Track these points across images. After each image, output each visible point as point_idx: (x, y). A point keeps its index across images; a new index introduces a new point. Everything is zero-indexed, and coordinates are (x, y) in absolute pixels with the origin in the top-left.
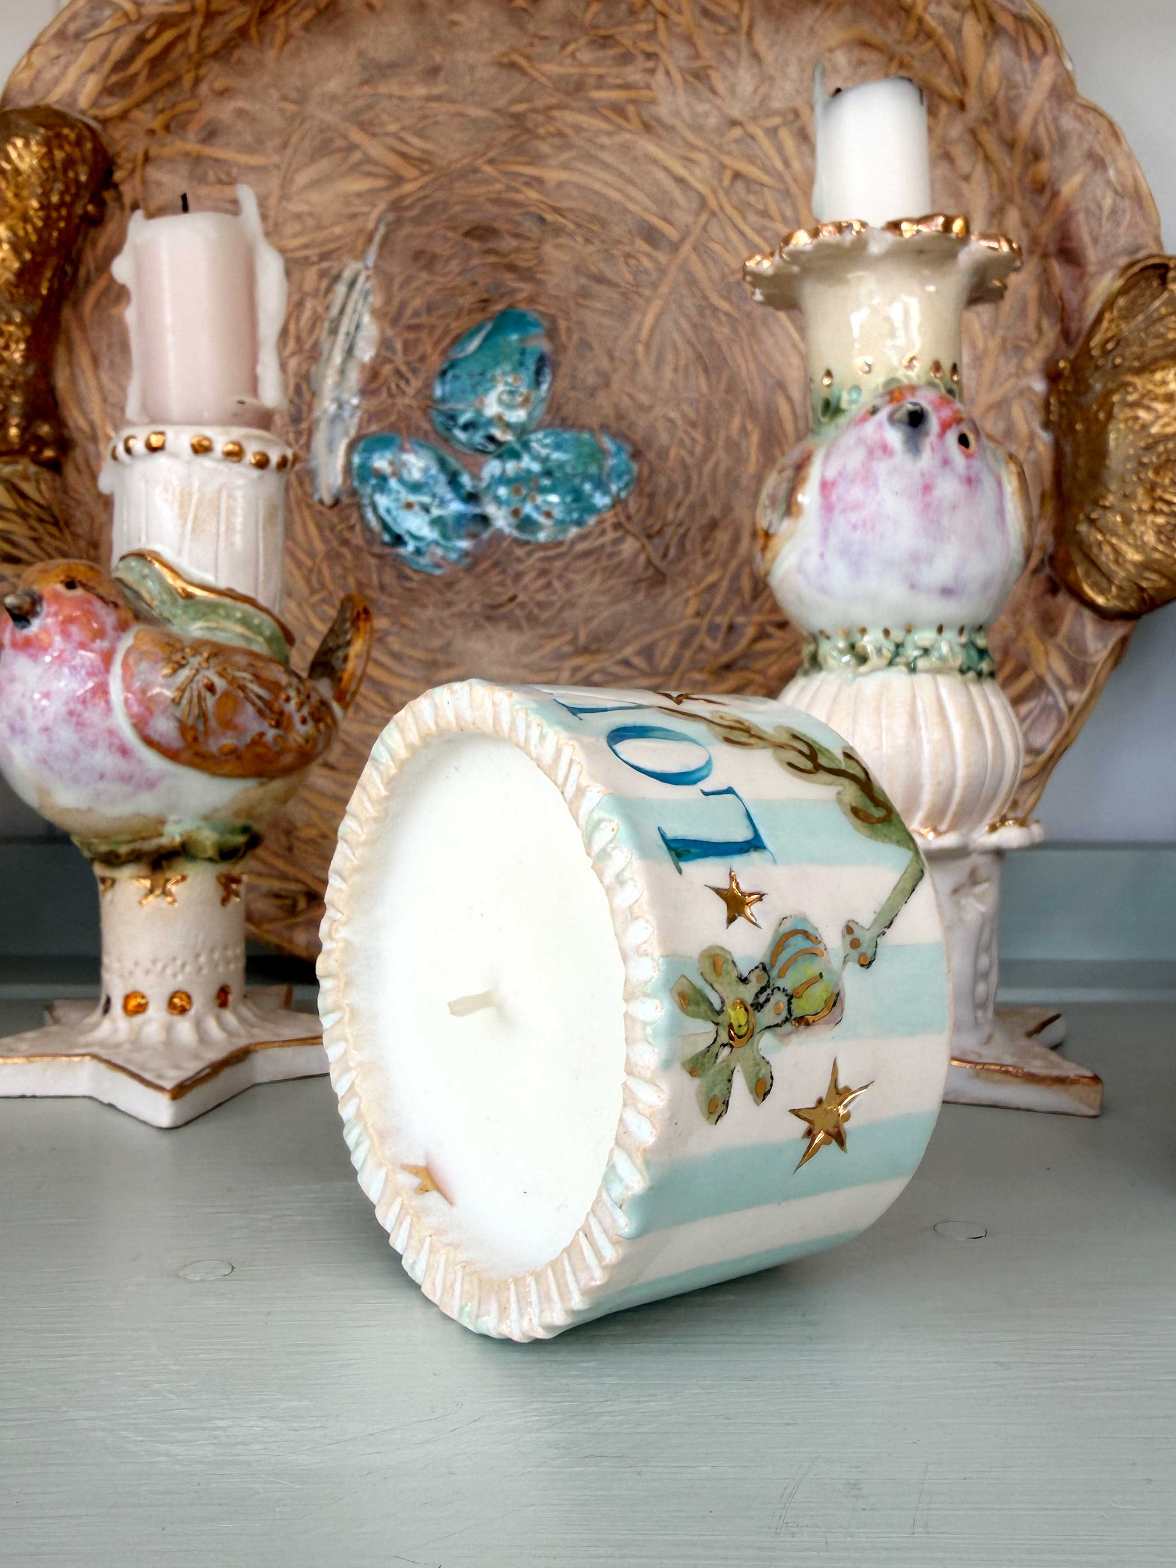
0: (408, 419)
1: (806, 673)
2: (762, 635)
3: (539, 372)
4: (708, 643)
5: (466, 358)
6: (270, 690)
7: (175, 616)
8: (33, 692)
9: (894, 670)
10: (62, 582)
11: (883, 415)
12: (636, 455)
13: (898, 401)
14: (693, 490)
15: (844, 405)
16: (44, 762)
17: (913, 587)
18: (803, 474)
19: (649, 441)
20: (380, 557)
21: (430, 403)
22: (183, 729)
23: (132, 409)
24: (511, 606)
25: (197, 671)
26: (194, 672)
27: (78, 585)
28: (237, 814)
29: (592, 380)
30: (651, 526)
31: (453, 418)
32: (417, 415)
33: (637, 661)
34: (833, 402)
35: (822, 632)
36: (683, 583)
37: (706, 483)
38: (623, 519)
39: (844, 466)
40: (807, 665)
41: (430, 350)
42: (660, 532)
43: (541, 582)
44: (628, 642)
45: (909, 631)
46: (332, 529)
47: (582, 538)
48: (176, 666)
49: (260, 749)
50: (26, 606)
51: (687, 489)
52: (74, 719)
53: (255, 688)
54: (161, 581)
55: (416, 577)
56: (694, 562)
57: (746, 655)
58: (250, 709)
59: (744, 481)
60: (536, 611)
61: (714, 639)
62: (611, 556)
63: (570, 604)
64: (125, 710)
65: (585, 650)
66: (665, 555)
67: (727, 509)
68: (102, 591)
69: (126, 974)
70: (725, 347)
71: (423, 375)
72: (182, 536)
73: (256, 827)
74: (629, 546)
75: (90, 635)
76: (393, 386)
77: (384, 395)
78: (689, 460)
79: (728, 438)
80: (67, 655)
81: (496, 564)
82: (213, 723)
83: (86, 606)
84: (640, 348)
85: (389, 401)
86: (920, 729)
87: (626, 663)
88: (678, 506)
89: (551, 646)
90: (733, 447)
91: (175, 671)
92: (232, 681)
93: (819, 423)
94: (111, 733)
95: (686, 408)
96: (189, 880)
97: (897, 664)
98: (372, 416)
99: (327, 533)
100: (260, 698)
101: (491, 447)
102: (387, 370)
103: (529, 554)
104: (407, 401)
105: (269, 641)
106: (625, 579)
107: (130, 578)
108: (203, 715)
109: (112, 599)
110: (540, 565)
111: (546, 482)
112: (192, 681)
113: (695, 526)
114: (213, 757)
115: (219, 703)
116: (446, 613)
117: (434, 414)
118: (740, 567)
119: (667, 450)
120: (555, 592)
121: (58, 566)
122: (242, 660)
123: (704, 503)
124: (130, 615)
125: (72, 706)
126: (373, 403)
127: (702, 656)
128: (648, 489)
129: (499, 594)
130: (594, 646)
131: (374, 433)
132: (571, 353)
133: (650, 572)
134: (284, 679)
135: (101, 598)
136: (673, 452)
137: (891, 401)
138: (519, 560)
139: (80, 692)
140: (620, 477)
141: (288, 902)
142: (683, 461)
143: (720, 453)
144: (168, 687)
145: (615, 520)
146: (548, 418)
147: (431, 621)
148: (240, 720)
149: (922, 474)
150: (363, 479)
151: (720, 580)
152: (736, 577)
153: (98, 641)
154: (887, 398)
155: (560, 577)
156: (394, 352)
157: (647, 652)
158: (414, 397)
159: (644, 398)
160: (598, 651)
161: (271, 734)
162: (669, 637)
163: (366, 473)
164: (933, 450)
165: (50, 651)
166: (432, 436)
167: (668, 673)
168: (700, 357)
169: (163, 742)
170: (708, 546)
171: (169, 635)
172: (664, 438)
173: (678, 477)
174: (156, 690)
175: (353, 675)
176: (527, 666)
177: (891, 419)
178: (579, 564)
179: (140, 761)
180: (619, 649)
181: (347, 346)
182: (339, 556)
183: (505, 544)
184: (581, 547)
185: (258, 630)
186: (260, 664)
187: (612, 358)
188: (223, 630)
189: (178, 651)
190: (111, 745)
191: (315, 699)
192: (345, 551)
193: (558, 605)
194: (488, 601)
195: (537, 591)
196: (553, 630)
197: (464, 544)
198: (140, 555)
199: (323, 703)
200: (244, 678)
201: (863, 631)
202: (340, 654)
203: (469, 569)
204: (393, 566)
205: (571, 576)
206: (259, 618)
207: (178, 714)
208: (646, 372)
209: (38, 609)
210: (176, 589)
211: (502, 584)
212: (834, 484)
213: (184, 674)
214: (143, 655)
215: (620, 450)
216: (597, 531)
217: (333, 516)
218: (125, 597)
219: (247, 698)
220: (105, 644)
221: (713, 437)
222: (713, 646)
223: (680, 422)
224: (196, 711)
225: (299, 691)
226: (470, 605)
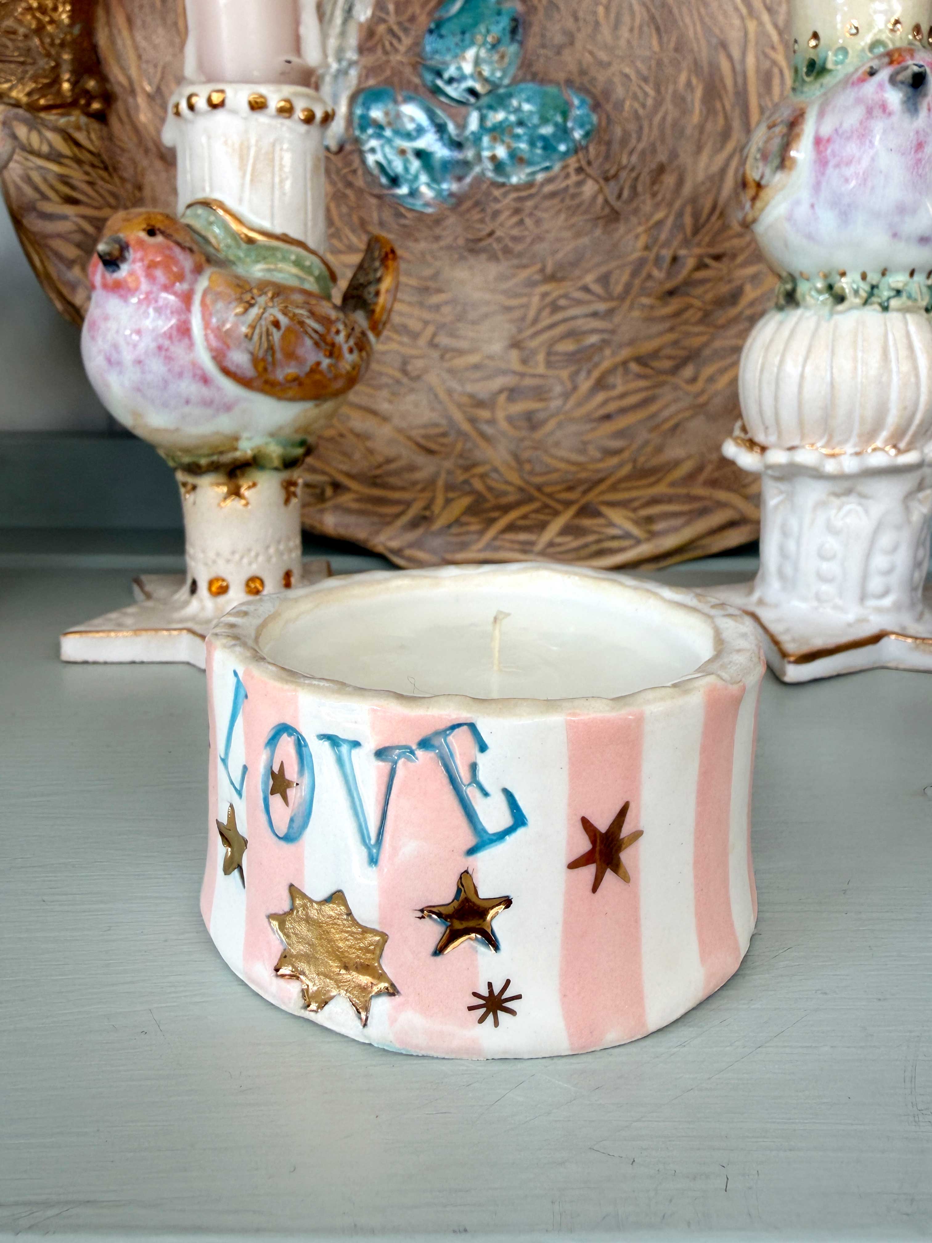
0: (401, 73)
1: (780, 308)
2: (701, 266)
3: (514, 31)
4: (656, 273)
5: (450, 19)
6: (323, 325)
7: (239, 259)
8: (125, 329)
9: (868, 308)
10: (144, 230)
11: (884, 75)
12: (596, 106)
13: (899, 63)
14: (645, 138)
15: (830, 65)
16: (138, 390)
17: (895, 235)
18: (797, 130)
19: (607, 94)
20: (379, 197)
21: (419, 60)
22: (255, 361)
23: (190, 68)
24: (490, 240)
25: (265, 309)
26: (261, 310)
27: (158, 232)
28: (296, 431)
29: (559, 39)
30: (608, 171)
31: (439, 74)
32: (408, 71)
33: (597, 289)
34: (819, 62)
35: (801, 274)
36: (634, 220)
37: (655, 132)
38: (584, 163)
39: (841, 124)
40: (782, 301)
41: (418, 11)
42: (616, 176)
43: (515, 219)
44: (588, 271)
45: (884, 274)
46: (338, 171)
47: (549, 181)
48: (247, 305)
49: (317, 377)
50: (116, 253)
51: (639, 139)
52: (163, 353)
53: (312, 323)
54: (226, 227)
55: (409, 215)
56: (644, 202)
57: (689, 283)
58: (309, 342)
59: (689, 131)
60: (510, 244)
61: (660, 269)
62: (574, 196)
63: (539, 239)
64: (205, 344)
65: (552, 278)
66: (619, 196)
67: (674, 155)
68: (179, 237)
69: (210, 563)
70: (675, 11)
71: (413, 33)
72: (243, 185)
73: (311, 440)
74: (589, 188)
75: (172, 278)
76: (387, 44)
77: (379, 52)
78: (641, 111)
79: (675, 92)
80: (151, 296)
81: (477, 204)
82: (279, 355)
83: (167, 252)
84: (601, 10)
85: (384, 58)
86: (891, 361)
87: (586, 289)
88: (631, 153)
89: (524, 274)
90: (680, 101)
91: (246, 310)
92: (293, 317)
93: (804, 81)
94: (195, 365)
95: (639, 64)
96: (259, 486)
97: (871, 304)
98: (370, 71)
99: (334, 176)
100: (316, 332)
101: (472, 100)
102: (381, 29)
103: (505, 195)
104: (399, 58)
105: (318, 279)
106: (586, 217)
107: (198, 224)
108: (271, 348)
109: (187, 245)
110: (514, 205)
111: (519, 131)
112: (260, 318)
113: (646, 170)
114: (280, 384)
115: (283, 338)
116: (435, 246)
117: (420, 69)
118: (683, 206)
119: (624, 101)
120: (526, 229)
121: (140, 214)
122: (298, 298)
123: (654, 151)
124: (203, 259)
125: (160, 341)
126: (369, 60)
127: (649, 284)
128: (606, 138)
129: (479, 230)
130: (559, 275)
131: (370, 87)
132: (541, 14)
133: (607, 210)
134: (333, 314)
135: (178, 244)
136: (628, 104)
137: (891, 63)
138: (496, 200)
139: (166, 328)
140: (582, 126)
141: (318, 491)
142: (636, 112)
143: (668, 105)
144: (243, 323)
145: (577, 165)
146: (520, 73)
147: (423, 254)
148: (300, 351)
149: (917, 132)
150: (363, 129)
151: (666, 217)
152: (680, 214)
153: (178, 284)
154: (886, 60)
155: (531, 215)
156: (388, 13)
157: (604, 280)
158: (407, 52)
159: (603, 56)
160: (562, 279)
161: (326, 362)
162: (621, 267)
163: (366, 122)
164: (929, 110)
165: (137, 294)
166: (421, 90)
167: (622, 298)
168: (653, 18)
169: (239, 372)
170: (656, 188)
171: (238, 277)
172: (620, 92)
173: (632, 127)
174: (228, 326)
175: (383, 308)
176: (505, 292)
177: (892, 80)
178: (547, 204)
179: (219, 389)
180: (580, 278)
181: (346, 7)
182: (345, 196)
183: (484, 186)
184: (548, 189)
185: (308, 270)
186: (313, 301)
187: (576, 19)
188: (280, 271)
189: (247, 292)
190: (194, 376)
191: (357, 331)
192: (348, 192)
193: (529, 240)
194: (470, 236)
195: (513, 227)
196: (525, 261)
197: (449, 186)
198: (206, 204)
199: (363, 333)
200: (302, 315)
201: (843, 274)
202: (372, 289)
203: (454, 208)
204: (390, 206)
205: (539, 214)
206: (310, 260)
207: (251, 348)
208: (606, 31)
209: (126, 254)
210: (239, 235)
211: (482, 221)
212: (829, 140)
213: (254, 312)
214: (218, 296)
215: (583, 102)
216: (563, 174)
217: (337, 161)
218: (197, 243)
219: (306, 333)
220: (185, 286)
221: (663, 89)
222: (658, 274)
223: (633, 76)
224: (265, 345)
225: (346, 325)
226: (456, 238)
